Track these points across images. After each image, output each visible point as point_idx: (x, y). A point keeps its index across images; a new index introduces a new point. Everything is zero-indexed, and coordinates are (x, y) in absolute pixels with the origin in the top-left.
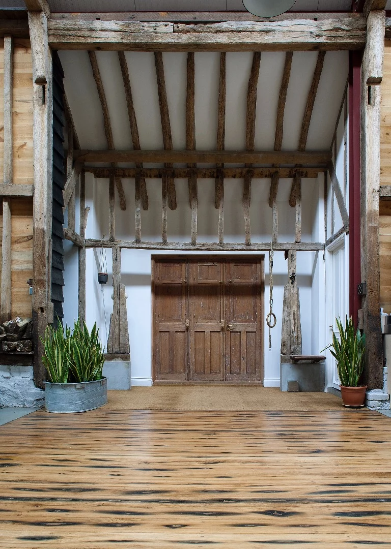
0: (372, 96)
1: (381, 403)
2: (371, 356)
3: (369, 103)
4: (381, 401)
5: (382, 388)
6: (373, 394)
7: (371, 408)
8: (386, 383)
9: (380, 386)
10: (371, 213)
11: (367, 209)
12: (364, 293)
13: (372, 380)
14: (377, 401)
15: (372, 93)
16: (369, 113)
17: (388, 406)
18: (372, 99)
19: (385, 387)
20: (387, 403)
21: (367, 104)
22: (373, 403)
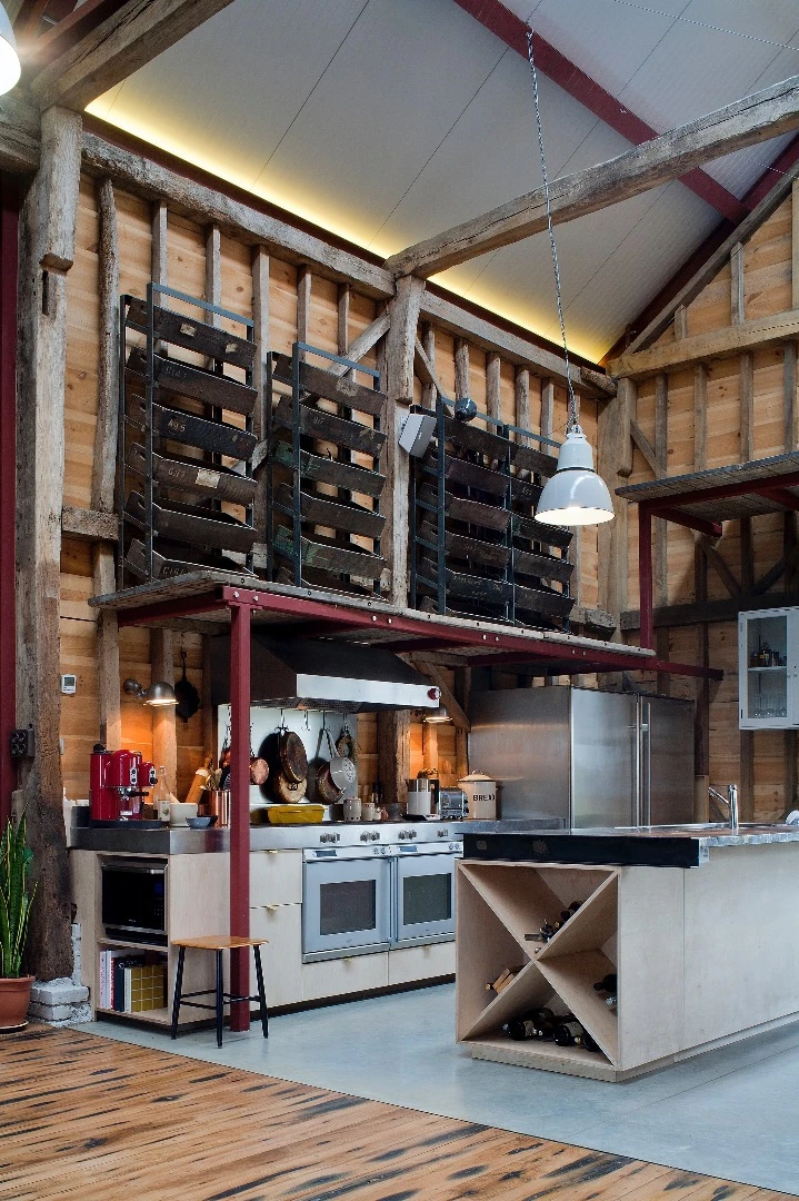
0: (50, 297)
1: (73, 1009)
2: (50, 903)
3: (45, 310)
4: (73, 1004)
5: (69, 975)
6: (56, 990)
7: (54, 1024)
8: (77, 962)
9: (65, 970)
10: (46, 566)
11: (39, 558)
12: (29, 753)
13: (51, 959)
14: (66, 1005)
15: (51, 289)
16: (45, 335)
17: (87, 1014)
18: (50, 303)
19: (76, 971)
20: (86, 1007)
21: (40, 312)
22: (58, 1012)
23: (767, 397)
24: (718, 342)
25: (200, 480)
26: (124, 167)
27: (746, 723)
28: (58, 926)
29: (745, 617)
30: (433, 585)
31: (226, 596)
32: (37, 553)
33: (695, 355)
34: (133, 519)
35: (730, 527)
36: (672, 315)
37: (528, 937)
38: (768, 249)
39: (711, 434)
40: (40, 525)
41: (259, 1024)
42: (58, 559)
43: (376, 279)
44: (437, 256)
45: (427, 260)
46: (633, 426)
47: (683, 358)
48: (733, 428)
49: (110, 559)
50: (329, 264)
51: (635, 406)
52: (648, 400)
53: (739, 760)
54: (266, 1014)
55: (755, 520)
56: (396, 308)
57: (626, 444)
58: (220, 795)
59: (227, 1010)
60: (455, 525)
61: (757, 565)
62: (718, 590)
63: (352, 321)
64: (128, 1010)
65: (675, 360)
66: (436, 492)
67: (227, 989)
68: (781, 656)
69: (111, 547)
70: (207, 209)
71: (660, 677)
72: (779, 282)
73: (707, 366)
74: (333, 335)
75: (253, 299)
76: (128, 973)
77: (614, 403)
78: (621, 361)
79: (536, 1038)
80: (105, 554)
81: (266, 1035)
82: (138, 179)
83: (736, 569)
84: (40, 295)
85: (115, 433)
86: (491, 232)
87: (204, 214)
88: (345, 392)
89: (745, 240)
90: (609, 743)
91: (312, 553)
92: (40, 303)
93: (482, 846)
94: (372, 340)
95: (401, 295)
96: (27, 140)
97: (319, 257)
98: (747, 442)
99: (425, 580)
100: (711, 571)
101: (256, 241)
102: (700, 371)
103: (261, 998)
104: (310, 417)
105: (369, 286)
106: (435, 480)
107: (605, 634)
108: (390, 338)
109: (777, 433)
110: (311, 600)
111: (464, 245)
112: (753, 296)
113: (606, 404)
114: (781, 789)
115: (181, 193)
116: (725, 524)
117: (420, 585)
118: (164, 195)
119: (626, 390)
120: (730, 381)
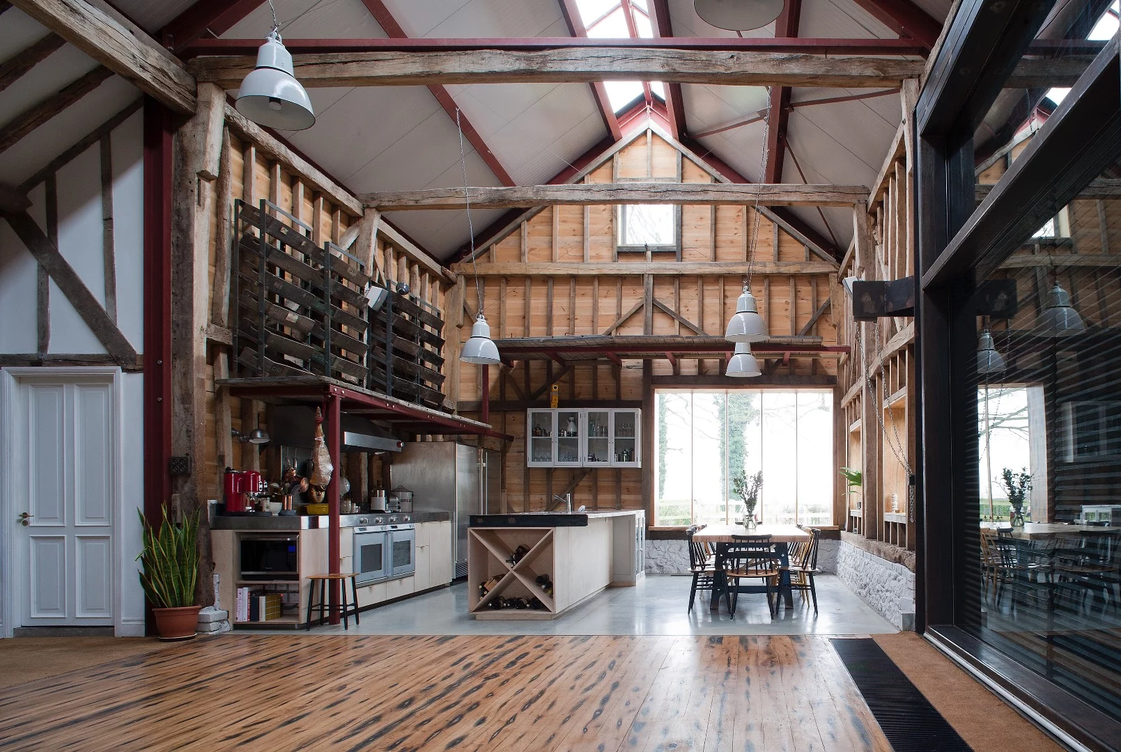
0: (202, 196)
1: (220, 624)
2: (202, 562)
3: (199, 202)
4: (219, 621)
5: (212, 604)
6: (209, 613)
7: (212, 633)
8: (217, 596)
9: (210, 602)
10: (198, 359)
11: (196, 353)
12: (188, 471)
13: (204, 596)
14: (216, 621)
15: (202, 190)
16: (199, 217)
17: (227, 627)
18: (202, 199)
19: (217, 602)
20: (226, 623)
21: (196, 203)
22: (213, 626)
23: (539, 301)
24: (515, 268)
25: (289, 318)
26: (237, 121)
27: (531, 464)
28: (207, 576)
29: (530, 411)
30: (383, 383)
31: (331, 390)
32: (195, 351)
33: (503, 272)
34: (245, 335)
35: (517, 363)
36: (489, 247)
37: (507, 561)
38: (539, 227)
39: (508, 314)
40: (196, 332)
41: (342, 621)
42: (205, 355)
43: (354, 205)
44: (394, 204)
45: (386, 204)
46: (465, 303)
47: (496, 273)
48: (521, 314)
49: (226, 356)
50: (334, 194)
51: (466, 290)
52: (472, 289)
53: (523, 483)
54: (357, 611)
55: (531, 362)
56: (364, 223)
57: (462, 312)
58: (288, 498)
59: (327, 614)
60: (396, 351)
61: (532, 385)
62: (511, 395)
63: (341, 228)
64: (263, 619)
65: (491, 272)
66: (385, 331)
67: (327, 602)
68: (547, 432)
69: (228, 350)
70: (277, 153)
71: (479, 437)
72: (545, 246)
73: (508, 279)
74: (330, 234)
75: (293, 207)
76: (263, 600)
77: (455, 287)
78: (459, 265)
79: (506, 608)
80: (223, 352)
81: (358, 623)
82: (244, 129)
83: (522, 385)
84: (196, 192)
85: (229, 280)
86: (431, 201)
87: (275, 155)
88: (351, 273)
89: (528, 220)
90: (470, 471)
91: (337, 362)
92: (196, 198)
93: (480, 521)
94: (351, 241)
95: (367, 217)
96: (190, 97)
97: (330, 190)
98: (529, 322)
99: (377, 380)
100: (508, 385)
101: (297, 174)
102: (504, 281)
103: (355, 604)
104: (336, 286)
105: (351, 210)
106: (384, 325)
107: (450, 412)
108: (359, 240)
109: (544, 321)
110: (364, 394)
111: (412, 203)
112: (532, 249)
113: (450, 288)
114: (544, 497)
115: (265, 141)
116: (515, 362)
117: (373, 381)
118: (257, 141)
119: (462, 282)
120: (520, 289)
